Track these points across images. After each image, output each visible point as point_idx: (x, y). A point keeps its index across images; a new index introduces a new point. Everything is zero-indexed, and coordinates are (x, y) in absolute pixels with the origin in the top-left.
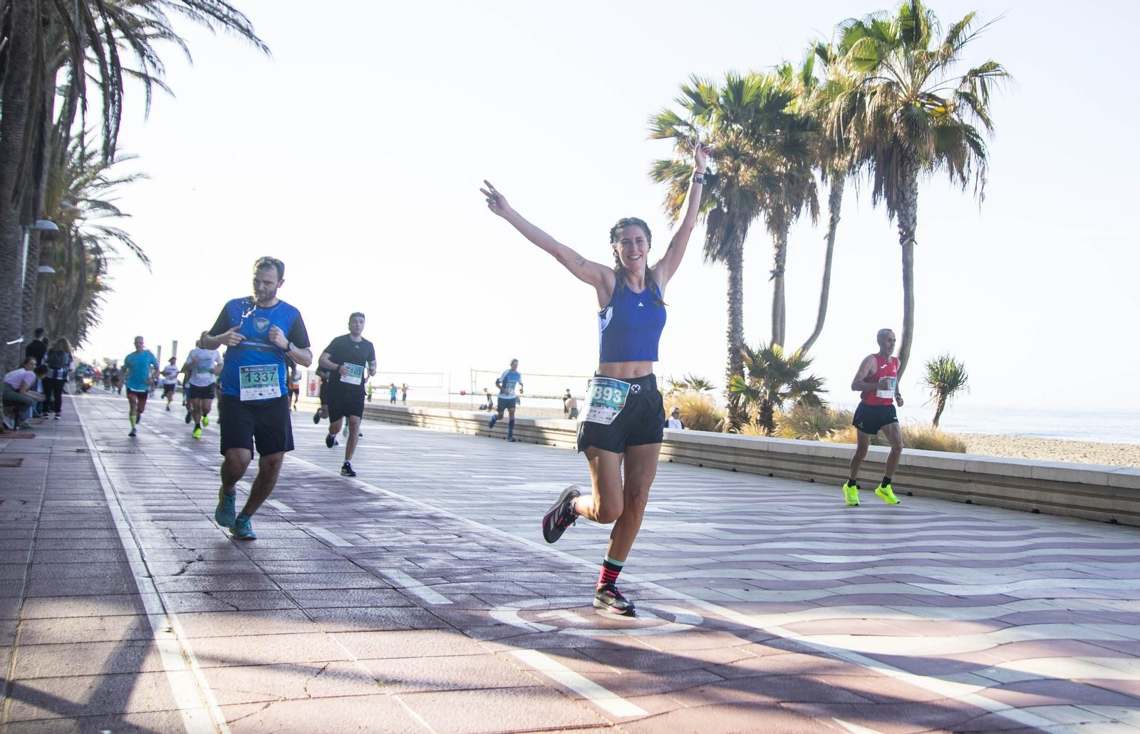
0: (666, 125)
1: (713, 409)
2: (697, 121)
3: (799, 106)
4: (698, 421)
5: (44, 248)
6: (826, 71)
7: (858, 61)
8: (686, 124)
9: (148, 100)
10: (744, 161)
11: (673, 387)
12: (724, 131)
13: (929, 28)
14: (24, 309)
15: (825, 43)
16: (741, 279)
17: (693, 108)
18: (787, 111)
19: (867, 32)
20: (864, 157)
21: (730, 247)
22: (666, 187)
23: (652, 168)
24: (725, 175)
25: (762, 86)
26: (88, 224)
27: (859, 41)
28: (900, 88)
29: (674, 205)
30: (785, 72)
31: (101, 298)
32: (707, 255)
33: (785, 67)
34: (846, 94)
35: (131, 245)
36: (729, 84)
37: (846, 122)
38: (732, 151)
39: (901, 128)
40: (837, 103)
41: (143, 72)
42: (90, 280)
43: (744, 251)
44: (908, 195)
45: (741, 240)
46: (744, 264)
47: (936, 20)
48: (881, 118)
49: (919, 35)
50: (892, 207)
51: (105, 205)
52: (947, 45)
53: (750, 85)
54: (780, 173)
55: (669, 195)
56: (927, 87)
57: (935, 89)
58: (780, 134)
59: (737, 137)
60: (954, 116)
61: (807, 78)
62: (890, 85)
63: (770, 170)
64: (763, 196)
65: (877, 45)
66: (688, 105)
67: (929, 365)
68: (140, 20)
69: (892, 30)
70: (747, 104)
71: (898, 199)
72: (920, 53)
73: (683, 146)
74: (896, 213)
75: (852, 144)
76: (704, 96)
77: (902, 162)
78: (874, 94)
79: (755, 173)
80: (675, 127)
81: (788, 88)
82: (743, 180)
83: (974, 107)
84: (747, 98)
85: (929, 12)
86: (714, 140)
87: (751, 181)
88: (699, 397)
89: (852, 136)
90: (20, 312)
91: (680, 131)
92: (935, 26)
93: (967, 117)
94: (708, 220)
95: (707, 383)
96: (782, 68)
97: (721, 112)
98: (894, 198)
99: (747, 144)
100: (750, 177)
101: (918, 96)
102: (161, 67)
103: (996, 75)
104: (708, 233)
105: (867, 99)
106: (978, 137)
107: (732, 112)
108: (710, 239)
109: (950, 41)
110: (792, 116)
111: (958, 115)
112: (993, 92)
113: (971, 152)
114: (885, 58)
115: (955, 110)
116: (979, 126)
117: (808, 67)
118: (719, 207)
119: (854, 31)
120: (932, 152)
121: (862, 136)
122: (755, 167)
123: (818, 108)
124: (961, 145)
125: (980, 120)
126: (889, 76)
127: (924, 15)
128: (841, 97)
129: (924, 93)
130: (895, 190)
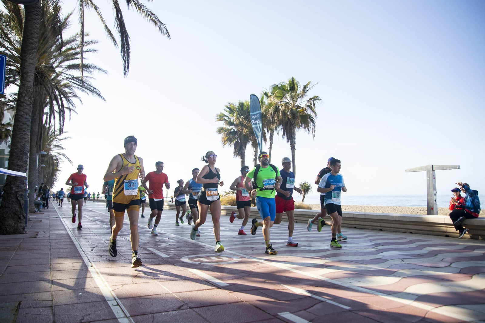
0: (221, 117)
2: (230, 116)
4: (233, 203)
5: (42, 159)
6: (268, 100)
7: (277, 97)
8: (227, 117)
9: (70, 115)
10: (244, 127)
12: (238, 119)
13: (297, 86)
14: (38, 178)
15: (267, 92)
16: (245, 161)
17: (229, 112)
19: (279, 88)
20: (279, 125)
21: (241, 152)
22: (222, 135)
23: (217, 130)
24: (239, 131)
26: (54, 152)
27: (277, 91)
28: (289, 104)
29: (224, 140)
31: (58, 173)
32: (234, 155)
34: (274, 106)
35: (67, 158)
36: (239, 104)
37: (274, 114)
38: (241, 124)
39: (290, 116)
40: (271, 109)
41: (69, 107)
42: (55, 168)
43: (245, 153)
44: (293, 135)
45: (244, 150)
46: (245, 157)
47: (299, 84)
48: (284, 113)
49: (294, 89)
50: (288, 139)
51: (58, 146)
53: (245, 105)
55: (223, 137)
56: (297, 103)
57: (300, 104)
59: (242, 120)
60: (305, 112)
61: (262, 102)
62: (287, 103)
64: (250, 137)
65: (282, 92)
66: (227, 111)
67: (300, 185)
68: (67, 92)
69: (287, 87)
70: (245, 110)
71: (290, 136)
72: (295, 94)
73: (226, 123)
74: (289, 141)
75: (276, 121)
76: (232, 108)
77: (291, 126)
78: (282, 106)
79: (248, 130)
82: (244, 133)
83: (311, 109)
84: (245, 108)
86: (236, 121)
87: (247, 133)
89: (276, 119)
90: (37, 178)
91: (225, 118)
92: (299, 86)
93: (309, 112)
94: (234, 145)
97: (237, 113)
99: (245, 122)
100: (246, 131)
101: (295, 106)
103: (317, 100)
104: (234, 148)
105: (280, 108)
106: (313, 118)
107: (240, 113)
108: (235, 150)
109: (304, 90)
111: (307, 112)
112: (316, 104)
113: (311, 122)
114: (285, 96)
115: (306, 110)
116: (313, 115)
117: (262, 99)
118: (238, 141)
119: (276, 88)
120: (299, 122)
121: (279, 119)
122: (248, 129)
123: (266, 111)
124: (308, 120)
125: (313, 113)
126: (286, 101)
127: (296, 83)
128: (272, 107)
129: (296, 106)
130: (289, 134)
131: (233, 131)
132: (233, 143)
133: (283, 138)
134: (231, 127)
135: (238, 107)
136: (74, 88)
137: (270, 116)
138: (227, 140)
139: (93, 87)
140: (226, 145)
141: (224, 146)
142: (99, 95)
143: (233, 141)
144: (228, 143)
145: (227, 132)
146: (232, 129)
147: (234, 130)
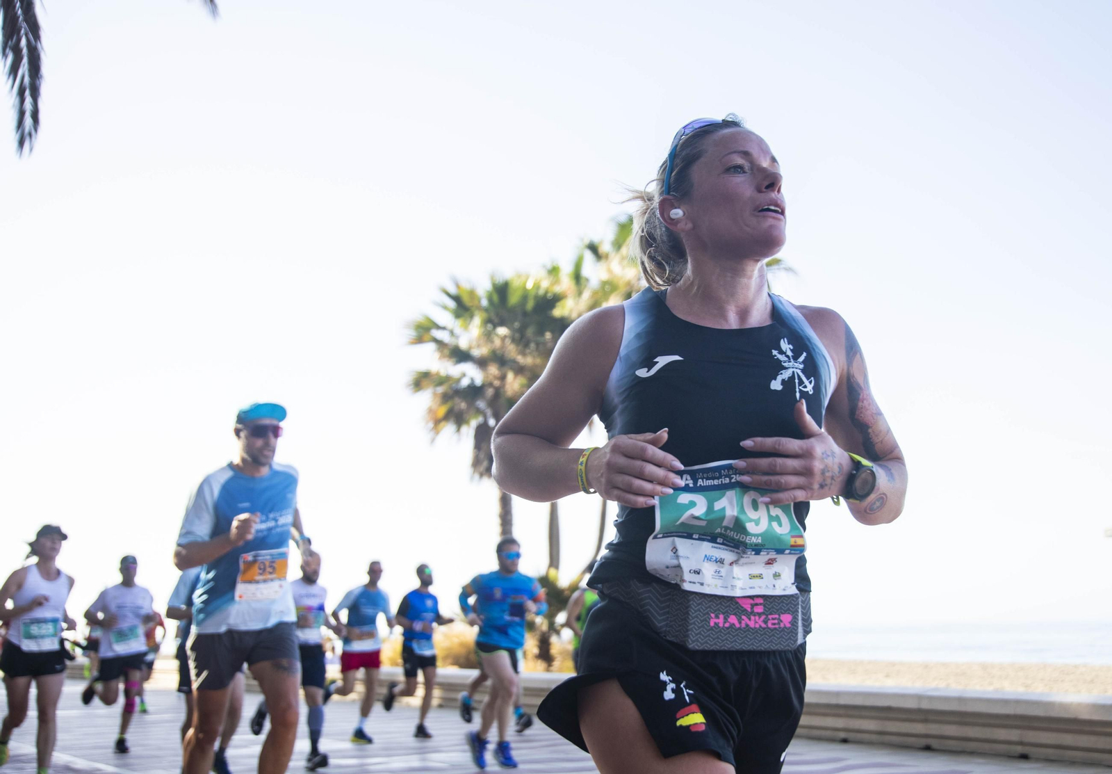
0: (422, 330)
2: (458, 326)
3: (569, 308)
8: (444, 328)
10: (512, 369)
12: (488, 336)
17: (454, 310)
18: (556, 313)
22: (426, 399)
23: (409, 379)
24: (491, 385)
25: (529, 287)
29: (435, 418)
30: (553, 271)
32: (474, 473)
33: (553, 266)
36: (493, 286)
38: (499, 359)
53: (515, 286)
55: (430, 407)
58: (552, 338)
59: (502, 343)
61: (577, 276)
66: (448, 307)
70: (514, 306)
73: (443, 354)
76: (466, 299)
79: (522, 381)
80: (432, 332)
81: (556, 289)
82: (511, 389)
84: (514, 299)
86: (478, 346)
87: (519, 390)
91: (438, 336)
94: (473, 433)
96: (550, 267)
99: (513, 349)
104: (473, 447)
107: (497, 315)
108: (477, 455)
110: (563, 316)
118: (486, 420)
122: (523, 374)
131: (468, 385)
132: (469, 431)
134: (461, 368)
135: (488, 296)
138: (446, 417)
140: (441, 435)
141: (433, 440)
143: (467, 422)
144: (449, 429)
145: (445, 387)
147: (472, 379)
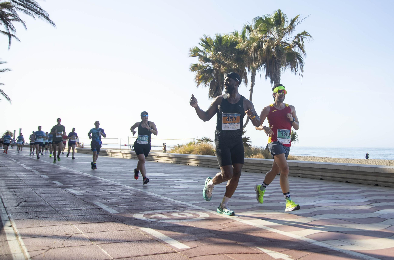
0: (196, 52)
1: (212, 148)
2: (206, 51)
3: (240, 46)
4: (207, 153)
6: (250, 35)
7: (260, 31)
8: (202, 52)
10: (222, 64)
11: (198, 141)
12: (215, 54)
13: (284, 20)
15: (249, 25)
17: (205, 46)
18: (237, 47)
19: (263, 21)
20: (263, 63)
21: (218, 93)
22: (195, 73)
23: (190, 67)
24: (216, 69)
25: (228, 39)
27: (261, 24)
28: (275, 40)
29: (198, 79)
30: (236, 34)
32: (210, 96)
33: (236, 33)
34: (256, 42)
35: (4, 94)
36: (217, 38)
37: (257, 51)
38: (218, 61)
39: (275, 53)
40: (253, 45)
41: (8, 32)
44: (277, 76)
45: (221, 91)
48: (269, 50)
49: (281, 22)
50: (272, 80)
52: (290, 26)
53: (224, 39)
54: (234, 68)
55: (197, 76)
56: (284, 40)
57: (286, 40)
58: (235, 55)
59: (220, 56)
60: (292, 49)
61: (243, 36)
62: (271, 39)
63: (231, 67)
65: (267, 25)
66: (203, 45)
69: (272, 20)
70: (223, 45)
71: (274, 77)
72: (281, 28)
73: (201, 59)
74: (274, 82)
75: (259, 58)
76: (209, 42)
77: (275, 64)
78: (266, 42)
79: (226, 68)
80: (199, 53)
81: (237, 40)
82: (222, 71)
83: (299, 46)
84: (223, 43)
85: (284, 15)
86: (212, 57)
88: (207, 144)
89: (259, 56)
91: (201, 54)
92: (286, 19)
93: (297, 50)
94: (210, 84)
95: (210, 140)
96: (235, 33)
97: (214, 48)
98: (273, 76)
99: (223, 58)
100: (224, 70)
101: (281, 43)
102: (14, 30)
103: (306, 36)
104: (210, 89)
105: (264, 43)
106: (300, 56)
107: (218, 48)
108: (211, 91)
109: (291, 24)
110: (239, 49)
111: (294, 49)
112: (305, 41)
113: (298, 61)
114: (270, 30)
115: (293, 48)
116: (301, 53)
117: (244, 33)
118: (214, 80)
119: (259, 21)
120: (285, 61)
121: (262, 56)
122: (226, 66)
123: (247, 47)
124: (295, 59)
125: (301, 51)
126: (271, 36)
127: (283, 16)
128: (255, 43)
129: (283, 42)
130: (273, 74)
131: (209, 69)
133: (266, 78)
134: (206, 64)
135: (215, 42)
136: (15, 10)
137: (252, 53)
138: (202, 79)
139: (39, 8)
140: (200, 85)
141: (198, 86)
142: (47, 18)
143: (209, 81)
144: (202, 83)
145: (202, 69)
146: (208, 66)
147: (210, 67)
